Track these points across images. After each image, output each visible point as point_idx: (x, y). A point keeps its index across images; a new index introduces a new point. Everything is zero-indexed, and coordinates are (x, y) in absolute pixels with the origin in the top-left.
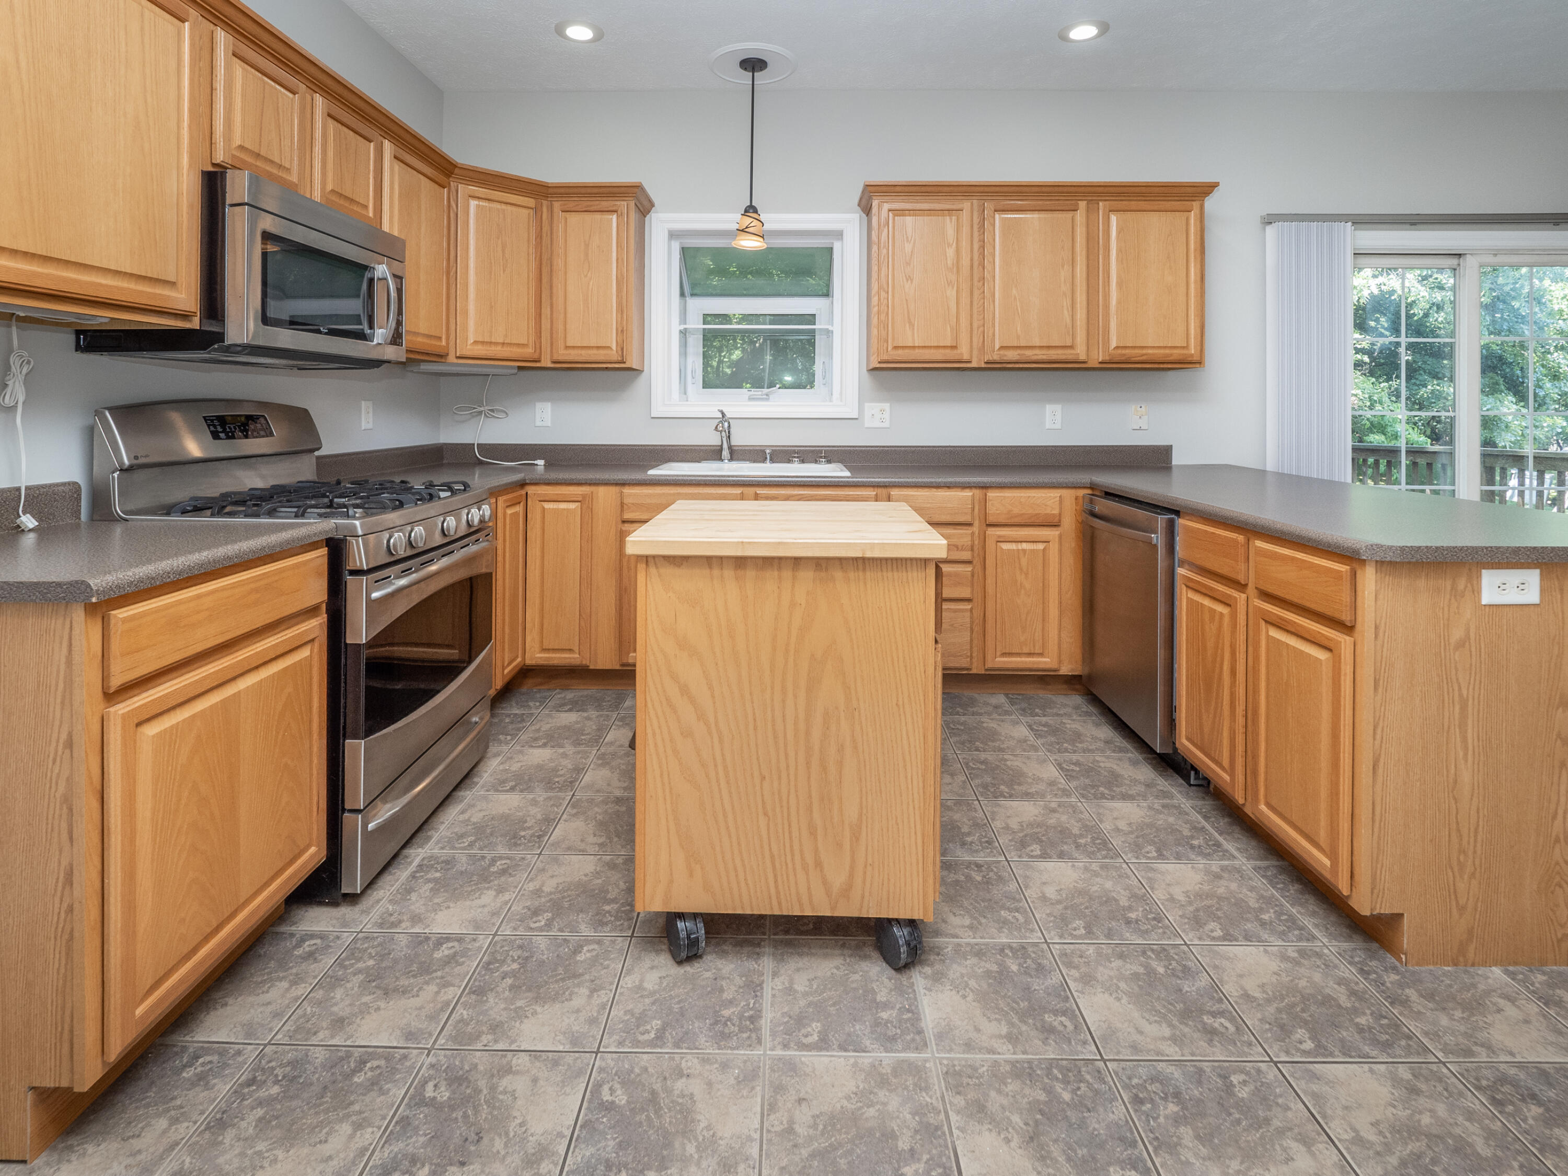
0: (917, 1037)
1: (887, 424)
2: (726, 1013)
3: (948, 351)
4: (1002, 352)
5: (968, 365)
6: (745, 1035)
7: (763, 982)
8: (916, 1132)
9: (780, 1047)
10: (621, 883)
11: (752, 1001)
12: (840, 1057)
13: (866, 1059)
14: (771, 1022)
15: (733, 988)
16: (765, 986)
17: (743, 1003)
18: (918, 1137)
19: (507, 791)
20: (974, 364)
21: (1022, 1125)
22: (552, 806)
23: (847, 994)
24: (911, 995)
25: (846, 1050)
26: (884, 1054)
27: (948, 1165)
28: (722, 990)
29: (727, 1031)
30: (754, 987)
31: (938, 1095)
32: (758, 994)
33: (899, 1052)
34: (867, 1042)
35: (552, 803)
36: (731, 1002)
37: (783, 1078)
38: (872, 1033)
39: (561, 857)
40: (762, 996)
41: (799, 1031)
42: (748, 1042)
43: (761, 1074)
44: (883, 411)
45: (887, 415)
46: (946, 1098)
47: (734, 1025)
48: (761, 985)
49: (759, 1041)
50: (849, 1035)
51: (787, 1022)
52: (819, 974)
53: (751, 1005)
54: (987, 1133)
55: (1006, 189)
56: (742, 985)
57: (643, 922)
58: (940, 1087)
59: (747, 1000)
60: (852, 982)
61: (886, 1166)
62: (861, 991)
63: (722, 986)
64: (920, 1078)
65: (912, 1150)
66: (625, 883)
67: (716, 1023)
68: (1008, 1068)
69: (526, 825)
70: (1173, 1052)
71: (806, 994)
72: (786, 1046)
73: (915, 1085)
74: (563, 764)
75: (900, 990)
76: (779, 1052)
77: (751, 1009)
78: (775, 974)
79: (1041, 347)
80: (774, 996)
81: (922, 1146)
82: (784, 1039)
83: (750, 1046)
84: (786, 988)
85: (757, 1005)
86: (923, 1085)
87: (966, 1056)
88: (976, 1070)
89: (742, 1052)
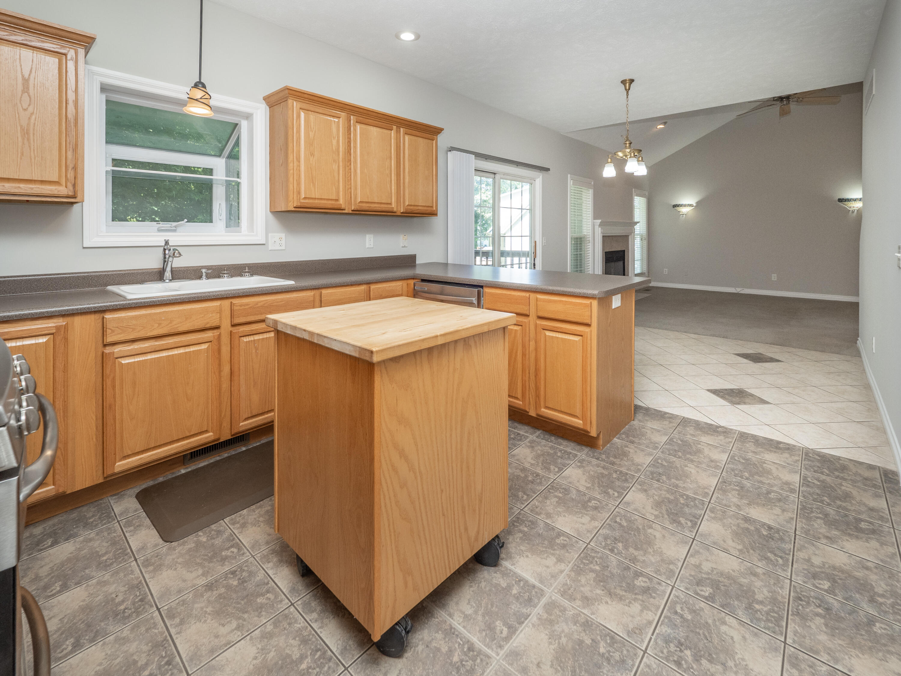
0: (536, 590)
1: (283, 248)
2: (456, 659)
3: (333, 202)
4: (360, 205)
5: (344, 212)
6: (478, 661)
7: (450, 625)
8: (584, 630)
9: (499, 650)
10: (292, 642)
11: (459, 640)
12: (524, 628)
13: (533, 618)
14: (479, 641)
15: (442, 642)
16: (453, 626)
17: (457, 646)
18: (588, 632)
19: (71, 652)
20: (346, 211)
21: (602, 592)
22: (147, 630)
23: (490, 595)
24: (512, 573)
25: (523, 623)
26: (536, 610)
27: (607, 633)
28: (438, 649)
29: (468, 668)
30: (451, 632)
31: (571, 607)
32: (456, 633)
33: (539, 602)
34: (524, 610)
35: (143, 629)
36: (451, 651)
37: (519, 663)
38: (521, 604)
39: (213, 662)
40: (459, 633)
41: (496, 633)
42: (484, 663)
43: (509, 672)
44: (280, 239)
45: (283, 242)
46: (574, 606)
47: (467, 661)
48: (451, 628)
49: (489, 657)
50: (515, 614)
51: (486, 634)
52: (468, 597)
53: (461, 643)
54: (599, 606)
55: (362, 111)
56: (444, 636)
57: (342, 653)
58: (567, 604)
59: (456, 642)
60: (485, 588)
61: (595, 657)
62: (493, 589)
63: (435, 647)
64: (558, 607)
65: (592, 640)
66: (294, 639)
67: (458, 669)
68: (573, 574)
69: (139, 664)
70: (598, 524)
71: (476, 612)
72: (501, 647)
73: (560, 611)
74: (110, 591)
75: (506, 574)
76: (502, 653)
77: (463, 645)
78: (451, 615)
79: (378, 203)
80: (464, 627)
81: (593, 634)
82: (495, 644)
83: (487, 663)
84: (464, 618)
85: (464, 640)
86: (562, 609)
87: (557, 581)
88: (567, 584)
89: (488, 671)
